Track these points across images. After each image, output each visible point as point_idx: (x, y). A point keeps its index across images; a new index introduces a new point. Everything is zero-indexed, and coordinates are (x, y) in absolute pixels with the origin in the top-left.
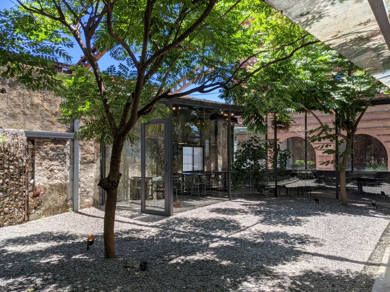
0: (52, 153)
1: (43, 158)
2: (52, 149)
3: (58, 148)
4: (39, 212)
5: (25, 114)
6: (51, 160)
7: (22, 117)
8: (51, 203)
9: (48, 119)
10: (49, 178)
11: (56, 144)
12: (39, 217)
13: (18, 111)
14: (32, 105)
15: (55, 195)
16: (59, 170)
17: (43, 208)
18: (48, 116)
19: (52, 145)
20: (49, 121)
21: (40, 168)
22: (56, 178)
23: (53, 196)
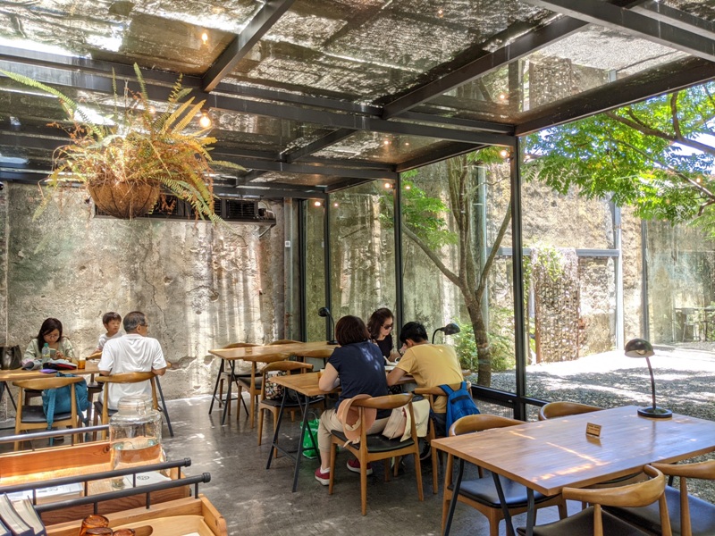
0: (595, 276)
1: (587, 282)
2: (595, 271)
3: (600, 269)
4: (586, 347)
5: (572, 229)
6: (594, 284)
7: (569, 233)
8: (596, 338)
9: (591, 233)
10: (593, 307)
11: (598, 264)
12: (586, 354)
13: (566, 225)
14: (578, 217)
15: (598, 328)
16: (602, 297)
17: (589, 344)
18: (591, 230)
19: (595, 265)
20: (592, 236)
21: (585, 294)
22: (599, 308)
23: (597, 329)
